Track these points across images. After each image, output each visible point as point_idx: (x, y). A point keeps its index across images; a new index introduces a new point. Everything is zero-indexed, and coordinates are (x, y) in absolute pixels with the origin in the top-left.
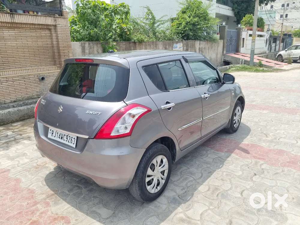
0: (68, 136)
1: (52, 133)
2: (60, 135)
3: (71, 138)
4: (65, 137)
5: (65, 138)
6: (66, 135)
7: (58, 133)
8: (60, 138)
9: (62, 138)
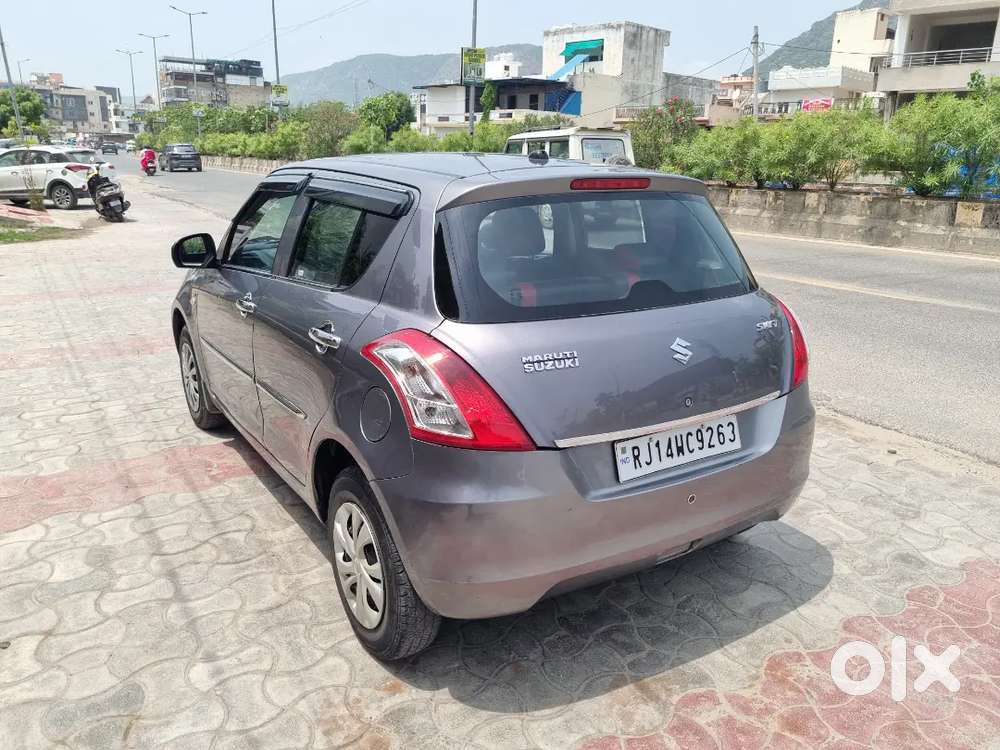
0: (704, 431)
1: (636, 458)
2: (669, 446)
3: (715, 431)
4: (693, 440)
5: (694, 443)
6: (694, 433)
7: (657, 445)
8: (672, 455)
9: (680, 450)
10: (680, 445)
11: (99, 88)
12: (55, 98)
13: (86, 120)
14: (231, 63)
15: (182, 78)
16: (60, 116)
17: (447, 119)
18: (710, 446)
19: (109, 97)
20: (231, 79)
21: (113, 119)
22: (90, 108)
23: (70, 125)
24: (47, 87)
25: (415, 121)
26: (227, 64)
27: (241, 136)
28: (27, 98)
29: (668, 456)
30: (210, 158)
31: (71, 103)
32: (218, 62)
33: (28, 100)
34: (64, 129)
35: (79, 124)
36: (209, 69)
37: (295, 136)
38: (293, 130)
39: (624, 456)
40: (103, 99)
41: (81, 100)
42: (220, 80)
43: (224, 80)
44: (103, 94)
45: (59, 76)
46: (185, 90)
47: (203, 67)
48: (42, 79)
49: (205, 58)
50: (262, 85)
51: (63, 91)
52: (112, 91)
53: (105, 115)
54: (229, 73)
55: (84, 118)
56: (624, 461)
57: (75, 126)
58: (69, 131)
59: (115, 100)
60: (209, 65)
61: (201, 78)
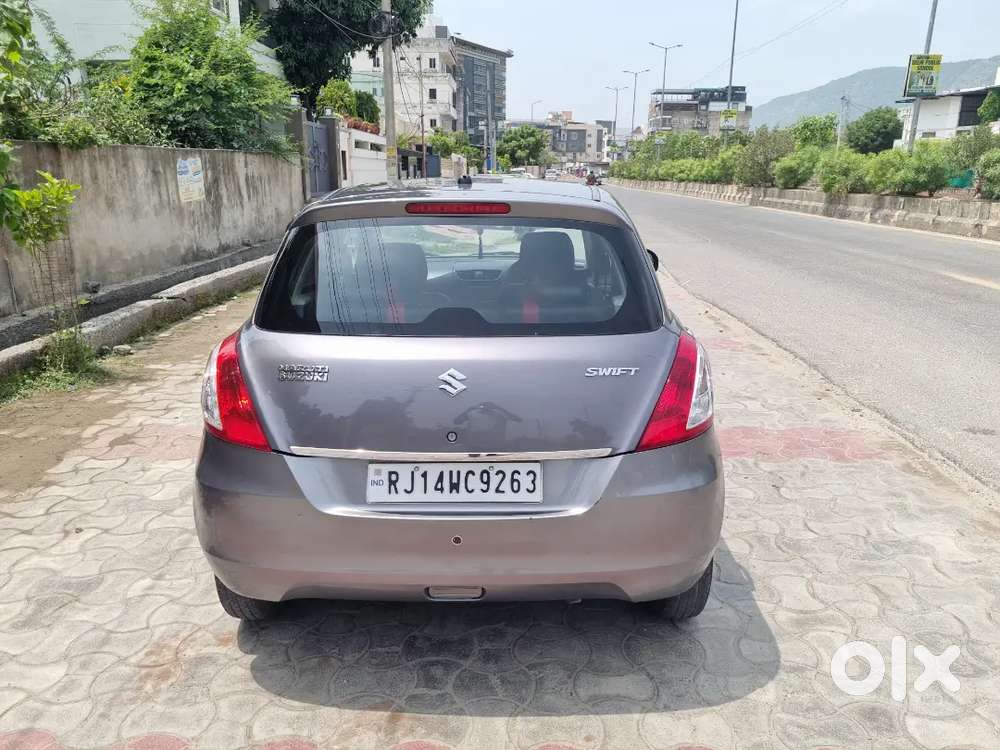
0: (492, 473)
1: (392, 483)
2: (440, 480)
3: (508, 476)
4: (474, 479)
6: (478, 473)
7: (424, 475)
8: (442, 490)
9: (454, 487)
10: (455, 480)
11: (598, 122)
12: (563, 132)
13: (584, 151)
14: (716, 90)
15: (669, 108)
16: (564, 149)
17: (933, 134)
18: (497, 491)
19: (605, 130)
20: (714, 106)
21: (606, 149)
22: (589, 141)
23: (570, 156)
24: (559, 123)
25: (900, 137)
26: (712, 92)
27: (689, 162)
28: (532, 134)
29: (436, 489)
30: (662, 183)
31: (574, 137)
32: (705, 90)
33: (534, 136)
34: (564, 159)
35: (578, 154)
36: (695, 98)
37: (736, 160)
38: (734, 153)
39: (376, 478)
40: (600, 132)
41: (582, 133)
42: (703, 107)
43: (707, 107)
44: (600, 127)
45: (569, 114)
46: (670, 119)
47: (690, 97)
48: (556, 117)
49: (693, 88)
50: (743, 109)
51: (569, 127)
52: (607, 124)
53: (599, 147)
54: (713, 100)
55: (582, 150)
56: (374, 483)
57: (575, 157)
58: (569, 161)
59: (609, 132)
60: (696, 94)
61: (685, 107)
